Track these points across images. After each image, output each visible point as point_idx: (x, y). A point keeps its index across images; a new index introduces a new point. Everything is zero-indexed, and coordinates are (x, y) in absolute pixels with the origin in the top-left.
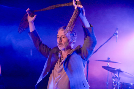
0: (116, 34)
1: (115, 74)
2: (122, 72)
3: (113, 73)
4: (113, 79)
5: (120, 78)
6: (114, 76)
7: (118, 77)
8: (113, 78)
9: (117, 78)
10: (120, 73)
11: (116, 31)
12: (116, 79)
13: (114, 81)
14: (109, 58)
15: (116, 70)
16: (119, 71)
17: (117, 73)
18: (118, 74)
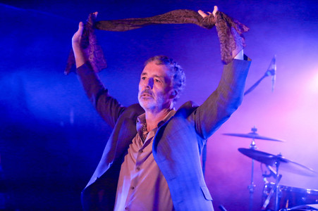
0: (273, 72)
1: (270, 167)
2: (285, 161)
3: (264, 165)
4: (265, 179)
5: (281, 176)
6: (266, 172)
7: (275, 173)
8: (265, 176)
9: (275, 176)
10: (282, 164)
11: (270, 65)
12: (272, 178)
13: (267, 182)
14: (254, 130)
15: (271, 156)
16: (279, 160)
17: (274, 165)
18: (277, 166)
